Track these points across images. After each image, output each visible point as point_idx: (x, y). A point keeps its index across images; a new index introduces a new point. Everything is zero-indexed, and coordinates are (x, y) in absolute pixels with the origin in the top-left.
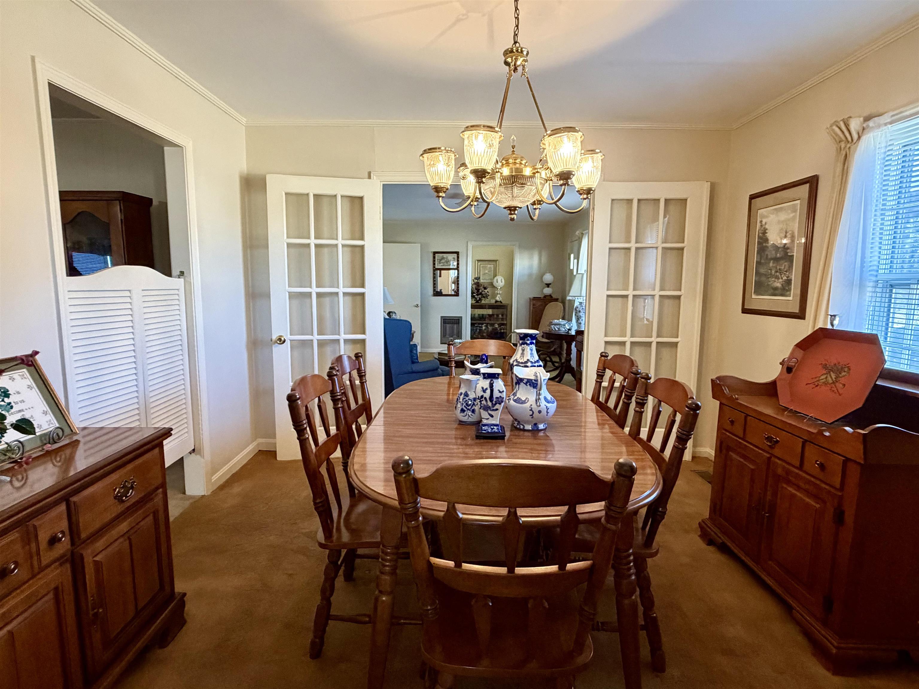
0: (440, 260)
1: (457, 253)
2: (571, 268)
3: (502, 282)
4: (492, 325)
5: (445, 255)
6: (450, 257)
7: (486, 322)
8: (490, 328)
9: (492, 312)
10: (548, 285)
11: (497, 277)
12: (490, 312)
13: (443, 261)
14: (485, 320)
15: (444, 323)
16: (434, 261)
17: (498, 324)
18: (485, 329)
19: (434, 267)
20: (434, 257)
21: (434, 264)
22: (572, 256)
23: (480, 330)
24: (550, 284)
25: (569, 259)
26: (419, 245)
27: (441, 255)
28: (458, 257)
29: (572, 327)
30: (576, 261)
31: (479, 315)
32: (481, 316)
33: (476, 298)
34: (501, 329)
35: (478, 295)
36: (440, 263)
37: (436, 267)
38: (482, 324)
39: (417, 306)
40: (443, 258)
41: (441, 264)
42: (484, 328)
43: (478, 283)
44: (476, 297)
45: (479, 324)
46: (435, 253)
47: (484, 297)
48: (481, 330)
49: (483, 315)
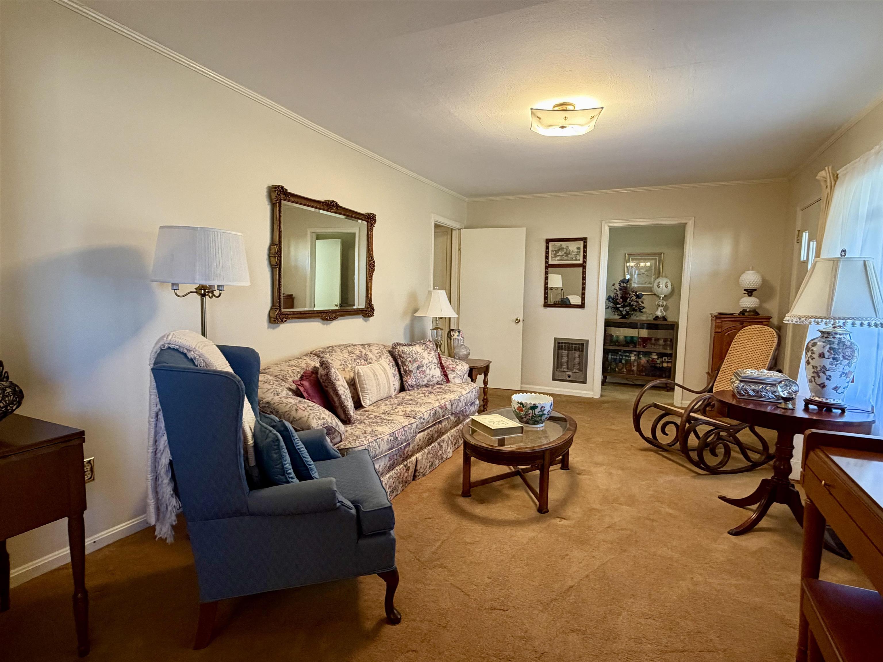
0: (557, 251)
1: (584, 240)
2: (803, 258)
3: (667, 287)
4: (647, 354)
5: (564, 244)
6: (573, 247)
7: (637, 349)
8: (643, 360)
9: (649, 334)
10: (750, 292)
11: (659, 280)
12: (644, 333)
13: (560, 253)
14: (635, 347)
15: (558, 349)
16: (547, 253)
17: (658, 354)
18: (635, 360)
19: (547, 262)
20: (547, 248)
21: (547, 258)
22: (805, 236)
23: (626, 361)
24: (755, 290)
25: (799, 241)
26: (525, 229)
27: (558, 244)
28: (585, 246)
29: (796, 392)
30: (813, 245)
31: (625, 337)
32: (629, 339)
33: (621, 312)
34: (662, 362)
35: (624, 306)
36: (556, 257)
37: (550, 262)
38: (630, 352)
39: (517, 321)
40: (561, 249)
41: (559, 258)
42: (633, 358)
43: (626, 288)
44: (621, 309)
45: (625, 351)
46: (548, 241)
47: (634, 310)
48: (628, 362)
49: (632, 338)
